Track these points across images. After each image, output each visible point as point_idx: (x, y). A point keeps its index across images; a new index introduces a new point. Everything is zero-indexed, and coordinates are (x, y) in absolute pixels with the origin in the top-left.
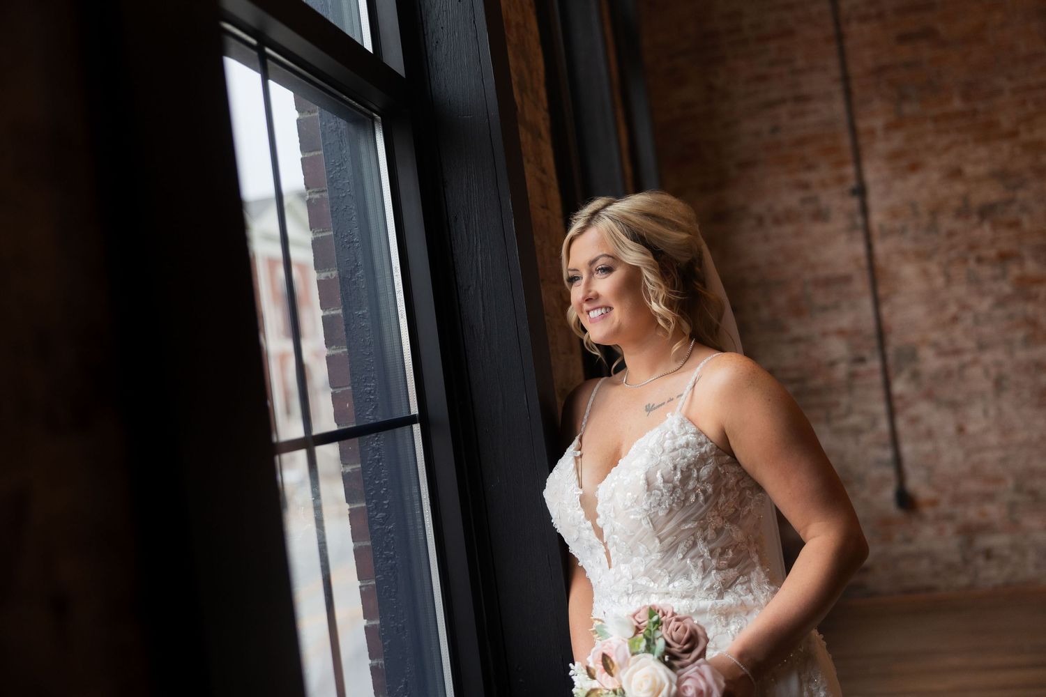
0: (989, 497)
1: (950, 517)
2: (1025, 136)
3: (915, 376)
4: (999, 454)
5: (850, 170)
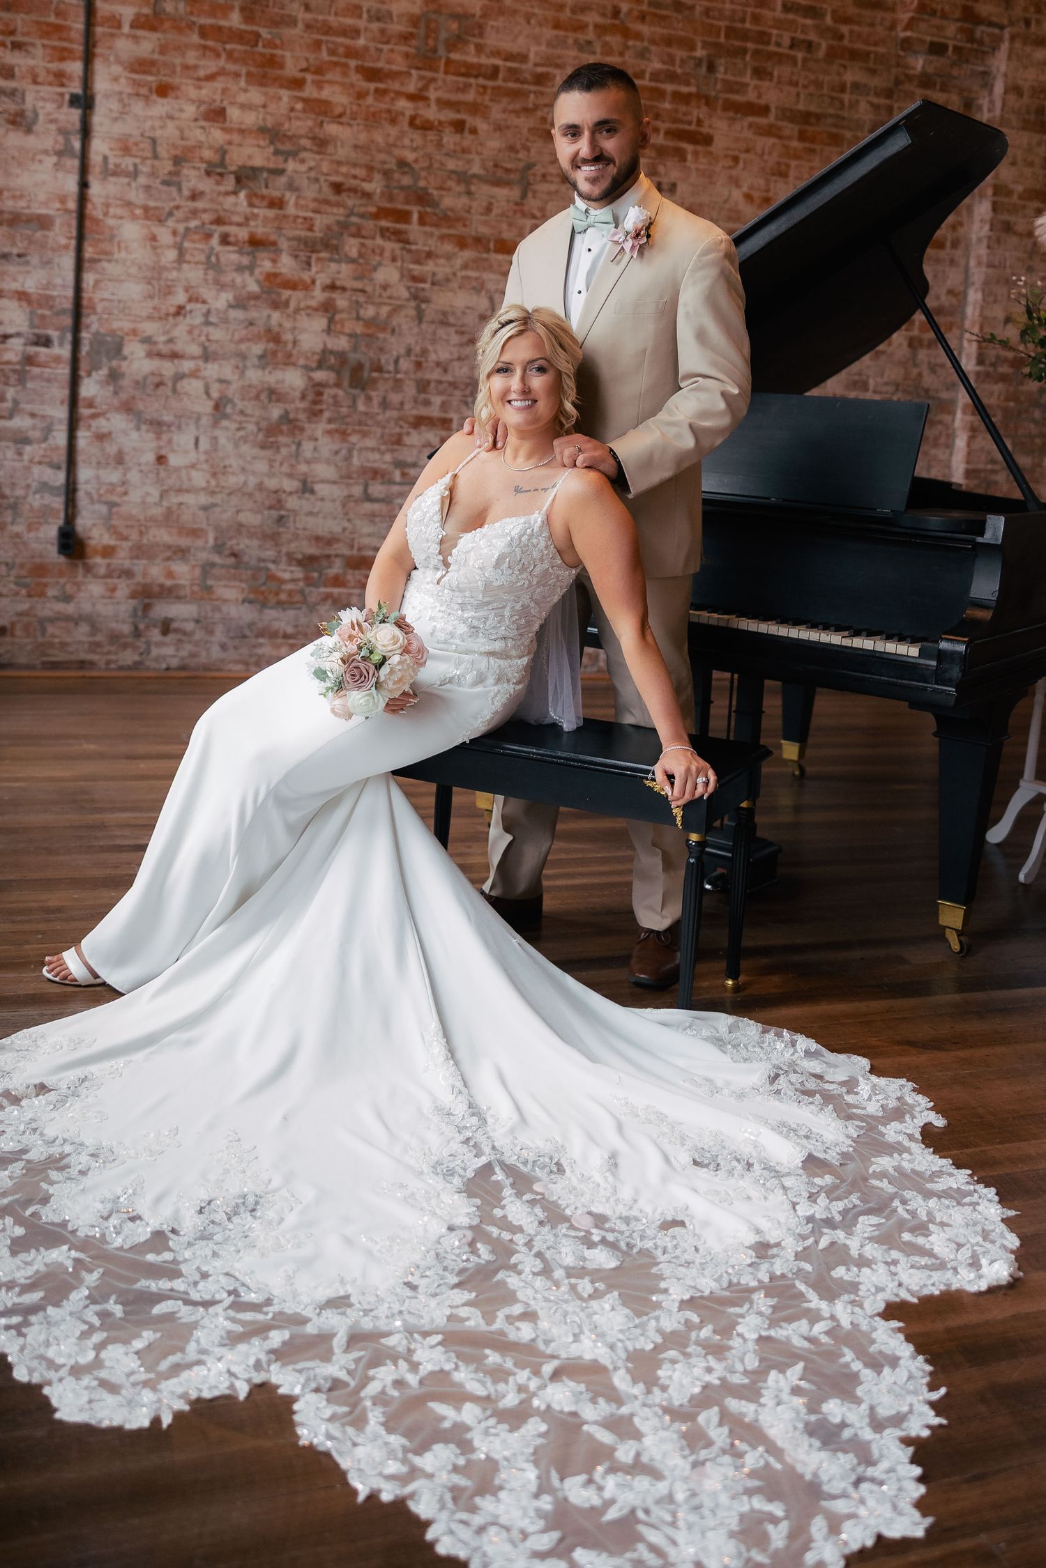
0: (181, 553)
1: (128, 574)
3: (114, 376)
5: (76, 67)
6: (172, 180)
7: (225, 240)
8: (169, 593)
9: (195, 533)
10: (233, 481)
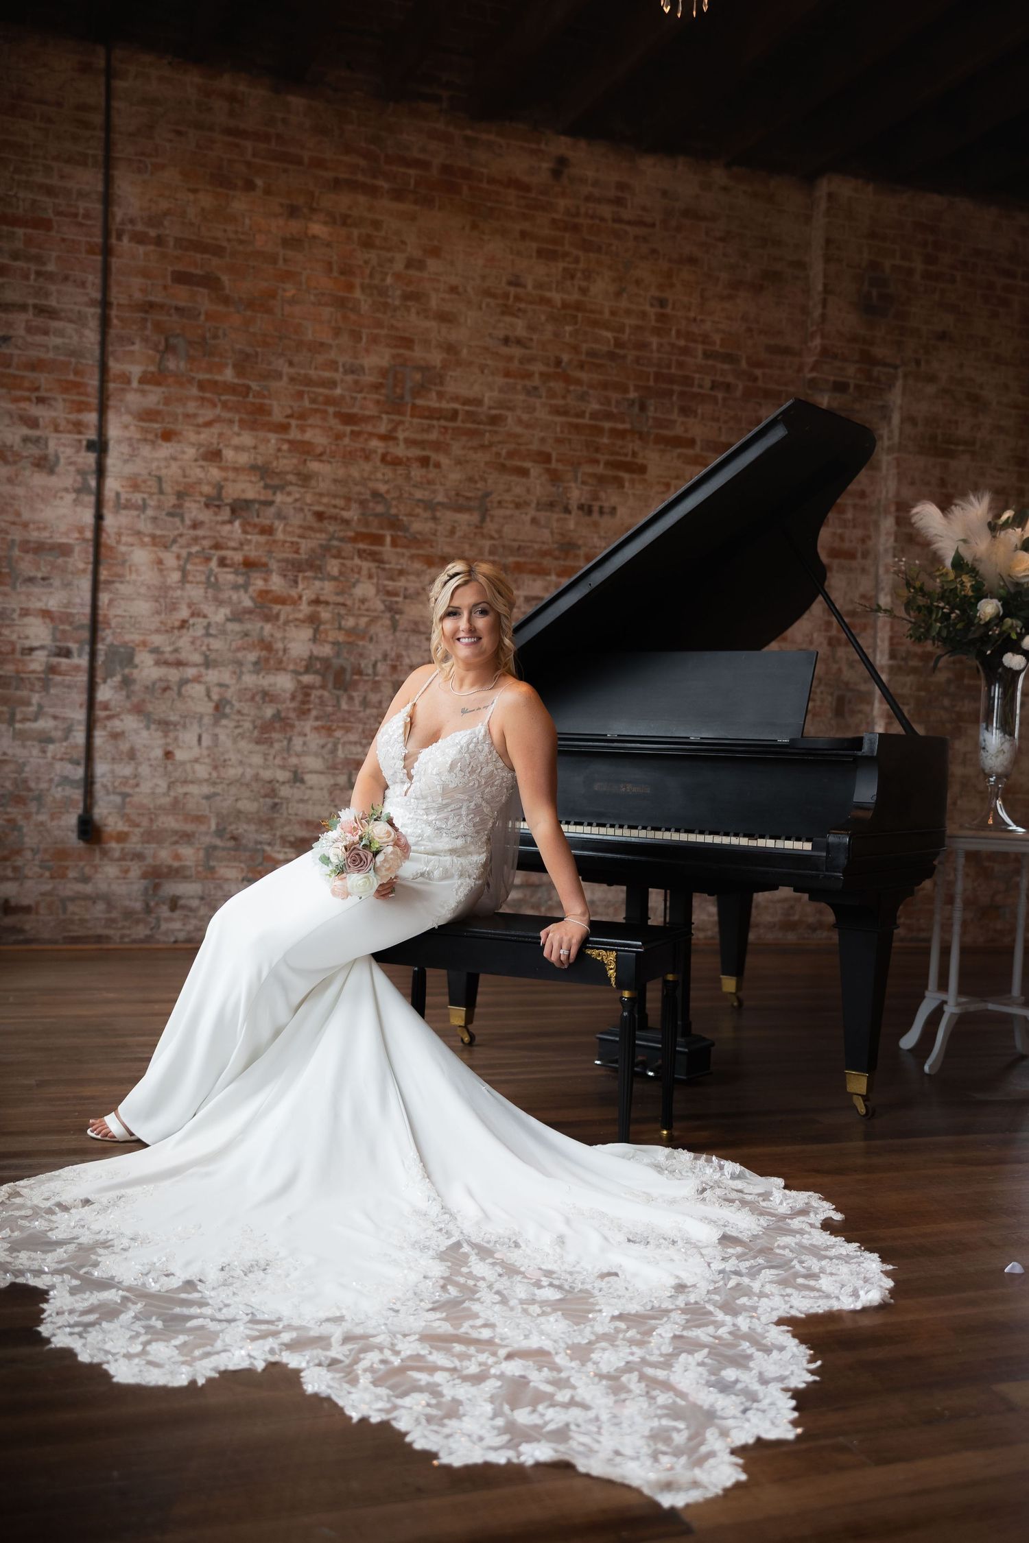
0: (187, 837)
1: (139, 856)
2: (294, 434)
3: (127, 682)
4: (206, 789)
5: (92, 418)
6: (176, 512)
7: (222, 562)
8: (176, 873)
9: (199, 819)
10: (232, 772)
